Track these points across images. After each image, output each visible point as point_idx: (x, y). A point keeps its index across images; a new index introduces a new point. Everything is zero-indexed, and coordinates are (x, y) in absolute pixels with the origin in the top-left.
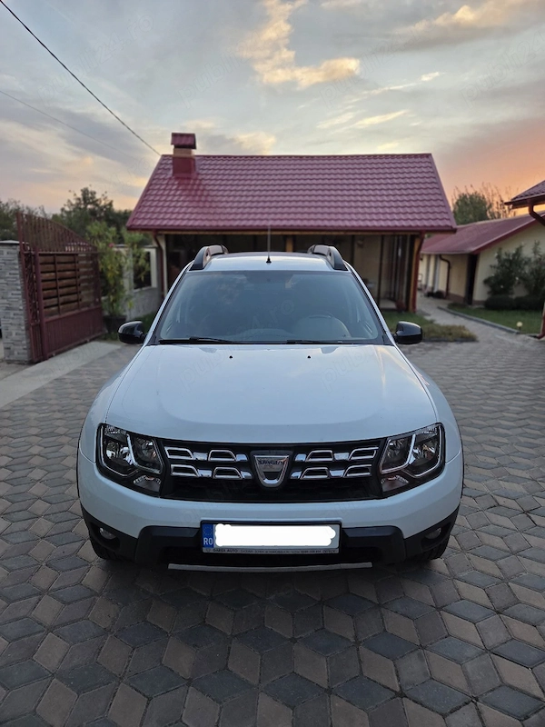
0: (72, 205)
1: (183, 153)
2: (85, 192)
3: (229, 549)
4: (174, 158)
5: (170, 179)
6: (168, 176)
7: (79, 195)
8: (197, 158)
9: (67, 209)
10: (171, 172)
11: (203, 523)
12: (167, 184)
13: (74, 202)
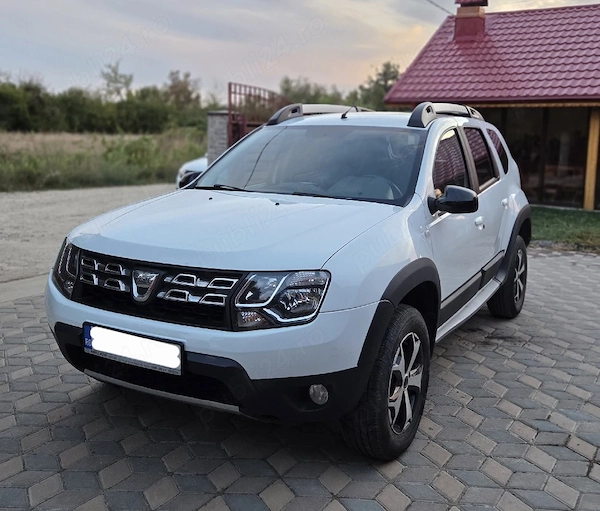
0: (372, 81)
1: (470, 12)
2: (387, 66)
3: (102, 353)
4: (457, 19)
5: (449, 43)
6: (449, 41)
7: (381, 70)
8: (488, 17)
9: (367, 86)
10: (452, 36)
11: (86, 324)
12: (444, 50)
13: (375, 78)
